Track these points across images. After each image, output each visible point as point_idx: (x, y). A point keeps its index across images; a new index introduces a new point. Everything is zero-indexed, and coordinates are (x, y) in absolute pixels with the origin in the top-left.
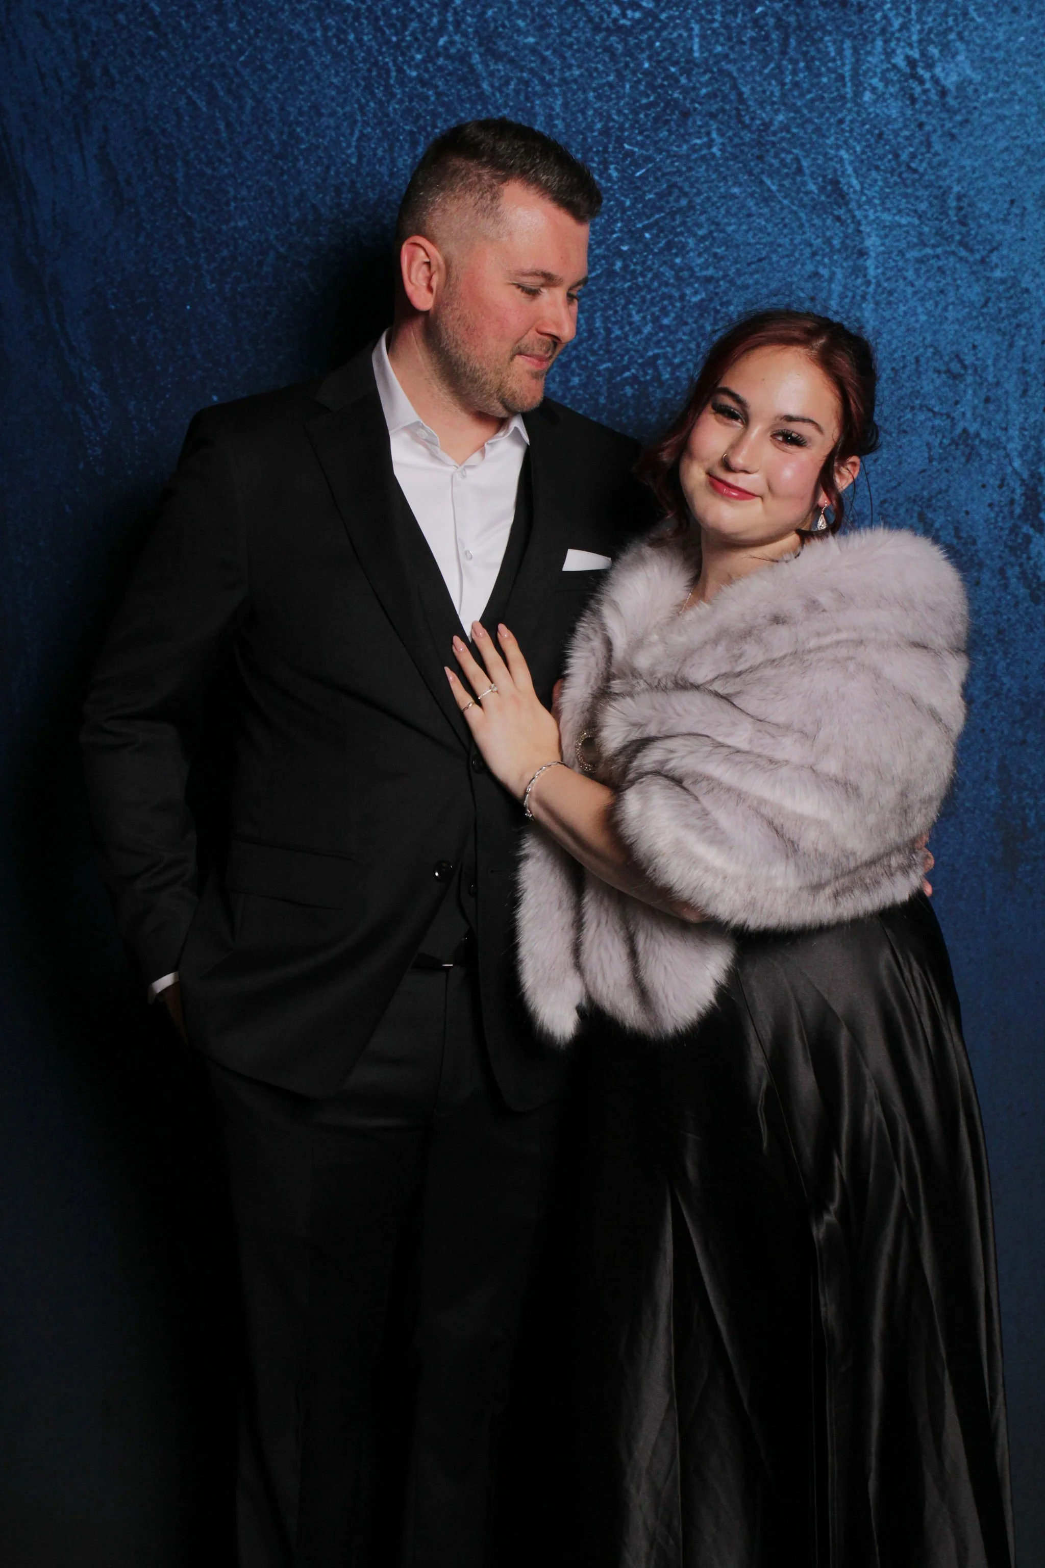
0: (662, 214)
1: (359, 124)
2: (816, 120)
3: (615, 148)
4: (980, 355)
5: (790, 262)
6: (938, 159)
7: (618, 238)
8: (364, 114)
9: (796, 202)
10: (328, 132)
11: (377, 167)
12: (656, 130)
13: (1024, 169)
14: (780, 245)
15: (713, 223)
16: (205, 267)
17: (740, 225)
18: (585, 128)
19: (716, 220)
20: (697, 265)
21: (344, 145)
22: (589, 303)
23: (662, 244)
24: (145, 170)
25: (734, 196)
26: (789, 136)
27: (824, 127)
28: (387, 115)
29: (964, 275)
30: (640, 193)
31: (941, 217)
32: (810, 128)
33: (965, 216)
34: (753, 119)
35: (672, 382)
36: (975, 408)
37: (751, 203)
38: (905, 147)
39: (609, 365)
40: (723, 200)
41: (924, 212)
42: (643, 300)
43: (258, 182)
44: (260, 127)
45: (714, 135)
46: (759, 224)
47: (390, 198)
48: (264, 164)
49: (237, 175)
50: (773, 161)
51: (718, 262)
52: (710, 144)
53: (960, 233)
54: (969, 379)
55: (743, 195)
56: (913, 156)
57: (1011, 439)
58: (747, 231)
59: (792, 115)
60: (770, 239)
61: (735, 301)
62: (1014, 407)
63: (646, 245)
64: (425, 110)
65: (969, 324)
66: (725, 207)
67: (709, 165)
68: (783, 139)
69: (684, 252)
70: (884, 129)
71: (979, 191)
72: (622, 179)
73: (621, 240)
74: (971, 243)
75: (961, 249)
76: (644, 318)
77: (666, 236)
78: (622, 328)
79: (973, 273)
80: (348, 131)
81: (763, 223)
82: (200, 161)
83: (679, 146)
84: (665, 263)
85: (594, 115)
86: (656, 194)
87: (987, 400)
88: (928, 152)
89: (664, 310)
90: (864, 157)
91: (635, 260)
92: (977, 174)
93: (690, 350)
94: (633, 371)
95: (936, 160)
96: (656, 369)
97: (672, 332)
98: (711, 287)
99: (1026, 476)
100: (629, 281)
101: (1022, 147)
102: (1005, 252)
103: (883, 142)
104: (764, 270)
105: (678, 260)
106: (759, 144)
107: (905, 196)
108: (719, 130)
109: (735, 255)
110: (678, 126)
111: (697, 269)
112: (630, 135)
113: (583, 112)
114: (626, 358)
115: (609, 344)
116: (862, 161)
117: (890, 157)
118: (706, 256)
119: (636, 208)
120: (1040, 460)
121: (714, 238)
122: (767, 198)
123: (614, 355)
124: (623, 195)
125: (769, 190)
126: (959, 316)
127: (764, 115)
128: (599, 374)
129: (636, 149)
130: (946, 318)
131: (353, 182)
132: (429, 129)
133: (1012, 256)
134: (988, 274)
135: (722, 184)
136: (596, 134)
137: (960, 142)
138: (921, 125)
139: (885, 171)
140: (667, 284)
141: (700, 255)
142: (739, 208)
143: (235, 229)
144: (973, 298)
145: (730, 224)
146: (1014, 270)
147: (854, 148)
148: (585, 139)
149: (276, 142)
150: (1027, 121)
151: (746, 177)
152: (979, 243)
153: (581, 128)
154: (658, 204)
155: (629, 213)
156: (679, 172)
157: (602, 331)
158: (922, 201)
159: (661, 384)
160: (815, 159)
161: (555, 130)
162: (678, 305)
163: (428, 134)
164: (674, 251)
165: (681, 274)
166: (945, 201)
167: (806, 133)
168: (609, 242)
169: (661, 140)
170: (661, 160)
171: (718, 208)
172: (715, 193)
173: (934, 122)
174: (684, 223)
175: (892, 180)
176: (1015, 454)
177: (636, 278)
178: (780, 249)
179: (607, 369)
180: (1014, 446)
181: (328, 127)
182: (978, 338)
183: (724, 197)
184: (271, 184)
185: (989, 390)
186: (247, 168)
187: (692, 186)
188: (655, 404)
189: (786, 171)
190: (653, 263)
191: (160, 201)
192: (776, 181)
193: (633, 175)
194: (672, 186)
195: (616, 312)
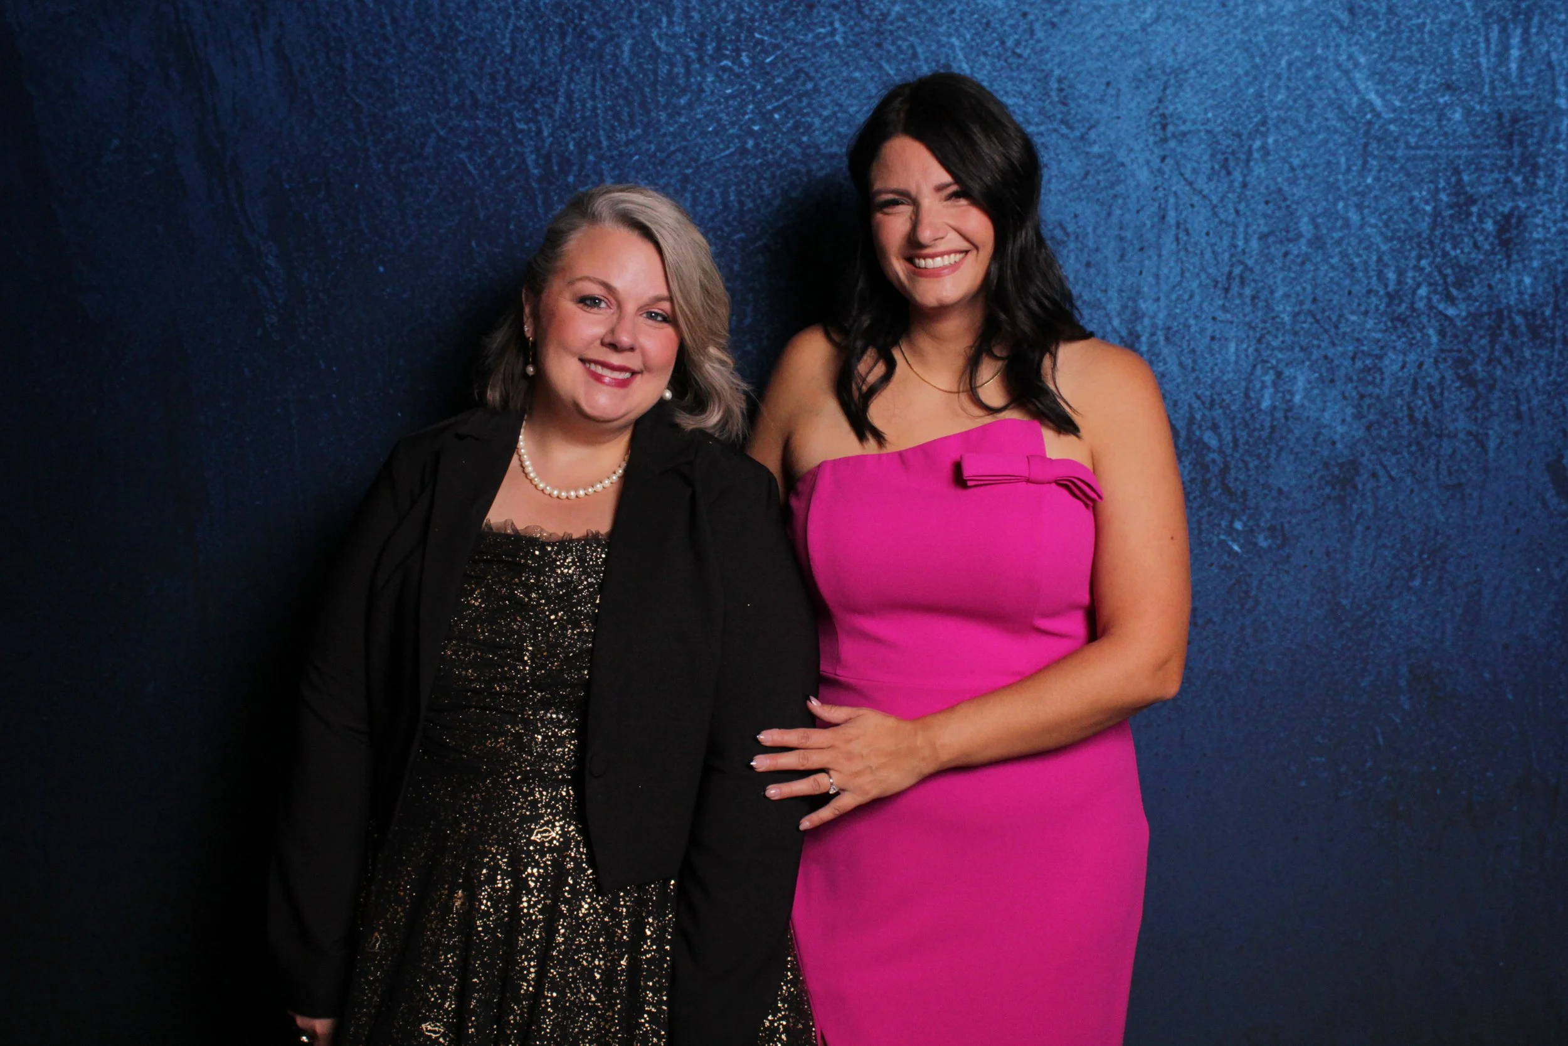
0: (790, 97)
1: (513, 18)
2: (930, 11)
3: (746, 37)
4: (1080, 224)
6: (1041, 45)
7: (750, 119)
8: (517, 9)
10: (484, 25)
11: (529, 56)
12: (784, 21)
13: (1117, 55)
15: (837, 104)
16: (372, 149)
18: (719, 20)
19: (839, 102)
20: (823, 143)
21: (499, 36)
23: (790, 124)
24: (317, 61)
25: (855, 80)
26: (904, 25)
27: (937, 17)
28: (538, 9)
29: (1066, 150)
30: (769, 77)
31: (1044, 98)
32: (924, 18)
33: (1065, 97)
34: (872, 10)
36: (1077, 271)
37: (870, 86)
38: (1010, 35)
39: (743, 235)
40: (845, 84)
41: (1029, 94)
42: (773, 176)
43: (420, 71)
44: (422, 21)
45: (837, 25)
48: (425, 55)
49: (401, 65)
50: (890, 48)
51: (842, 140)
52: (833, 32)
53: (1061, 112)
54: (1072, 245)
55: (864, 79)
56: (1018, 43)
57: (1110, 300)
59: (907, 6)
62: (1113, 270)
63: (776, 125)
64: (574, 5)
65: (1071, 195)
66: (847, 90)
67: (832, 52)
68: (899, 28)
69: (810, 131)
70: (991, 18)
71: (1078, 74)
72: (752, 65)
73: (752, 121)
74: (1071, 121)
75: (1063, 127)
76: (774, 192)
77: (794, 117)
78: (754, 201)
79: (1073, 148)
80: (502, 25)
82: (367, 52)
83: (805, 35)
84: (793, 141)
85: (727, 7)
86: (785, 79)
87: (1088, 265)
88: (1032, 38)
89: (792, 184)
90: (973, 43)
91: (765, 139)
92: (1076, 59)
94: (765, 240)
95: (1038, 47)
98: (835, 163)
99: (1124, 333)
100: (760, 158)
101: (1116, 34)
102: (1102, 129)
103: (990, 30)
105: (805, 139)
106: (878, 32)
107: (1011, 79)
108: (841, 20)
110: (804, 16)
111: (822, 146)
112: (759, 25)
113: (717, 5)
114: (758, 228)
116: (972, 47)
117: (997, 43)
118: (830, 134)
119: (766, 92)
120: (1137, 319)
121: (837, 118)
122: (886, 82)
123: (747, 226)
124: (754, 79)
125: (888, 75)
126: (1062, 188)
127: (882, 6)
128: (734, 244)
129: (766, 38)
130: (1050, 190)
131: (507, 70)
132: (576, 21)
133: (1108, 132)
134: (1088, 149)
135: (844, 69)
136: (728, 24)
137: (1060, 30)
138: (1025, 15)
139: (993, 56)
140: (794, 161)
141: (825, 134)
142: (860, 92)
143: (400, 114)
144: (1074, 171)
145: (852, 105)
146: (1110, 145)
147: (964, 36)
148: (719, 29)
149: (437, 35)
150: (1120, 10)
151: (866, 63)
152: (1079, 121)
153: (715, 19)
154: (786, 88)
155: (760, 96)
156: (805, 59)
157: (736, 204)
158: (1026, 84)
160: (929, 46)
161: (691, 21)
162: (805, 179)
163: (576, 26)
164: (801, 130)
165: (807, 151)
166: (1047, 83)
167: (920, 21)
168: (741, 123)
169: (788, 29)
170: (788, 48)
171: (841, 91)
172: (837, 77)
173: (1036, 11)
174: (809, 105)
175: (998, 65)
176: (1114, 313)
177: (766, 155)
179: (740, 239)
180: (1114, 307)
181: (484, 21)
182: (1079, 208)
183: (846, 81)
184: (432, 72)
185: (1089, 255)
186: (410, 58)
187: (817, 71)
189: (902, 56)
190: (782, 142)
191: (331, 89)
192: (893, 66)
193: (763, 61)
194: (799, 71)
195: (748, 186)
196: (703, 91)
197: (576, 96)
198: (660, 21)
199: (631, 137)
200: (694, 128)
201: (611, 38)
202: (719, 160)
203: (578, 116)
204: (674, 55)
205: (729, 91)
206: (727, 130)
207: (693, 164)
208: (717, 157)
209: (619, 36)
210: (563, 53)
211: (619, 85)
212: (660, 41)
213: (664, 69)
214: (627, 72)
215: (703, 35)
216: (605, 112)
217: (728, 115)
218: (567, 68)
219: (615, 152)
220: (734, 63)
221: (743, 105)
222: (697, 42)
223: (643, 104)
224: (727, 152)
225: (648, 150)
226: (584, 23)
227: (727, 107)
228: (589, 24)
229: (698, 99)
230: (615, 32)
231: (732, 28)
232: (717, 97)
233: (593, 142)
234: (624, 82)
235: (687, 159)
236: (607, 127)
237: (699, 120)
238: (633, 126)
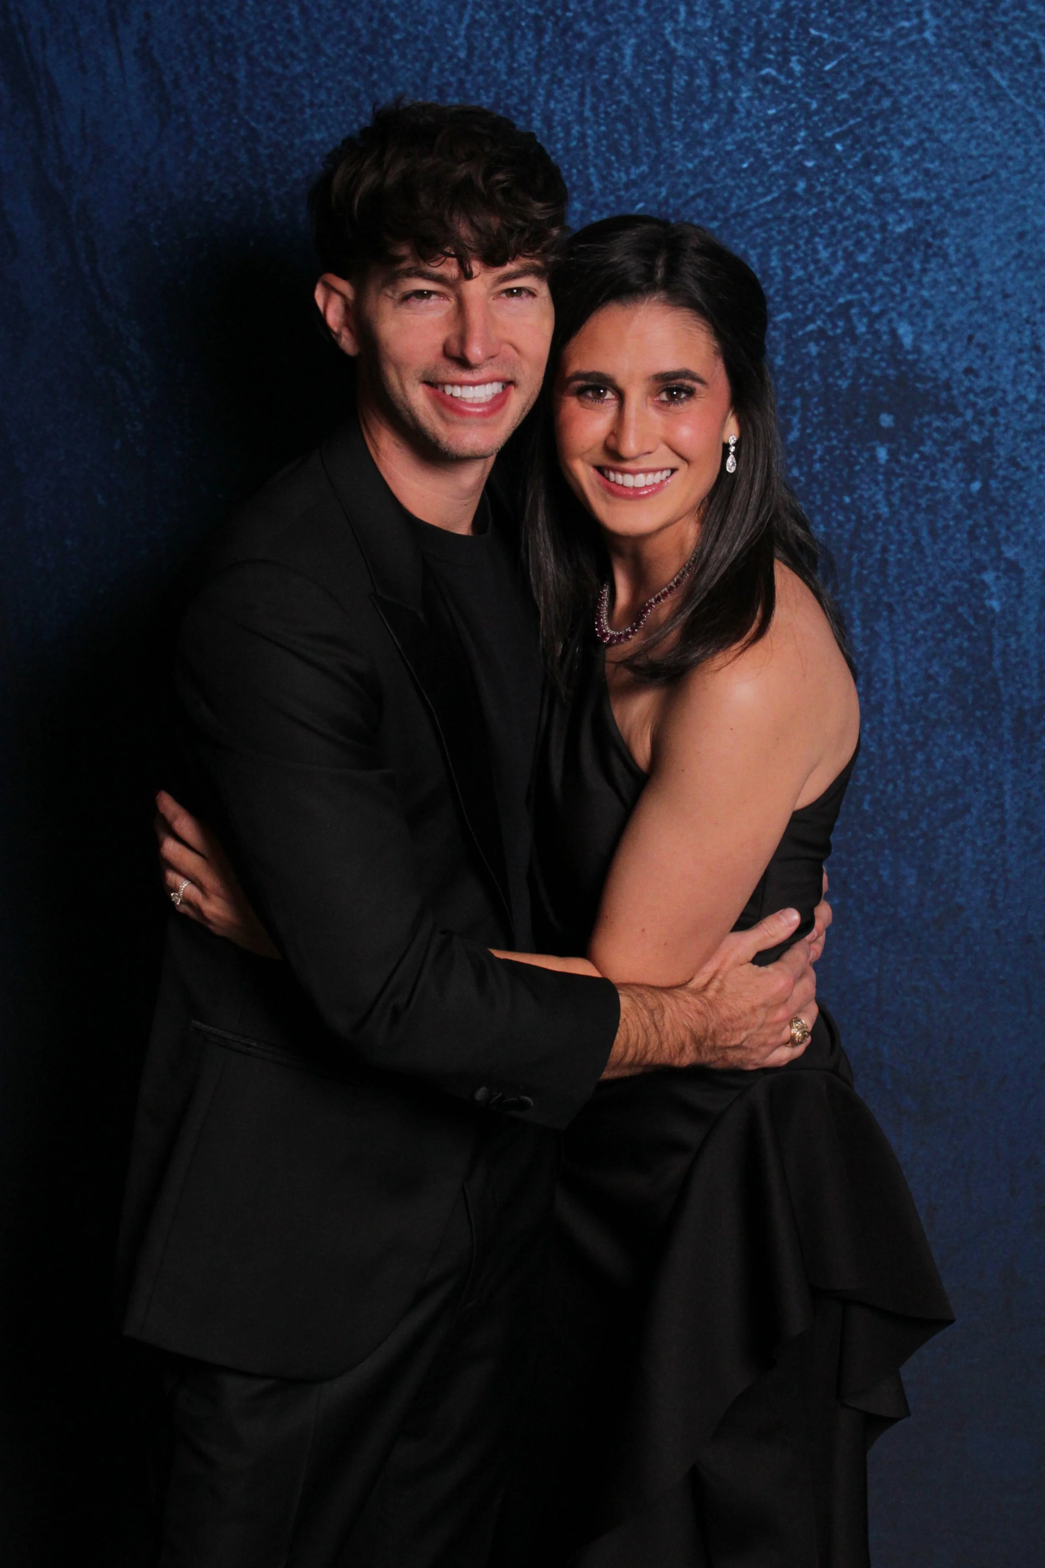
0: (859, 120)
1: (469, 7)
3: (798, 33)
5: (1023, 179)
7: (801, 151)
9: (1033, 102)
10: (430, 17)
11: (492, 62)
12: (851, 10)
14: (1010, 158)
15: (925, 130)
17: (960, 131)
18: (759, 9)
19: (928, 126)
20: (904, 185)
21: (450, 34)
22: (764, 235)
23: (857, 158)
24: (197, 68)
25: (951, 95)
26: (1024, 15)
30: (830, 91)
35: (869, 337)
37: (973, 103)
39: (788, 315)
40: (937, 100)
42: (833, 231)
43: (340, 82)
44: (344, 11)
45: (927, 16)
46: (984, 130)
47: (509, 102)
48: (348, 60)
49: (314, 74)
50: (1004, 48)
51: (931, 181)
52: (921, 27)
55: (964, 94)
58: (968, 141)
60: (998, 150)
61: (952, 231)
63: (838, 160)
66: (940, 108)
67: (919, 55)
68: (1016, 19)
69: (886, 168)
72: (806, 74)
73: (805, 154)
76: (834, 254)
77: (863, 148)
78: (805, 267)
80: (455, 17)
81: (990, 129)
82: (267, 56)
83: (882, 31)
84: (861, 182)
86: (851, 93)
89: (858, 243)
91: (822, 180)
93: (893, 296)
94: (819, 323)
96: (849, 320)
97: (869, 273)
98: (921, 213)
100: (815, 206)
104: (990, 190)
105: (878, 179)
106: (986, 26)
108: (933, 9)
109: (953, 171)
111: (902, 190)
112: (816, 17)
114: (810, 306)
115: (790, 289)
118: (914, 173)
119: (824, 112)
121: (925, 150)
122: (996, 97)
123: (795, 302)
124: (808, 95)
125: (999, 87)
129: (825, 36)
131: (461, 82)
132: (559, 12)
135: (935, 79)
136: (773, 16)
140: (863, 210)
141: (906, 172)
142: (958, 111)
143: (312, 143)
145: (945, 131)
148: (759, 23)
149: (364, 32)
151: (967, 70)
153: (754, 9)
154: (853, 107)
155: (816, 118)
156: (881, 65)
157: (779, 271)
159: (855, 339)
161: (720, 11)
162: (878, 236)
163: (558, 19)
164: (873, 167)
165: (882, 196)
168: (789, 157)
169: (857, 22)
170: (858, 49)
171: (930, 110)
172: (926, 90)
174: (886, 131)
177: (824, 203)
178: (1011, 164)
179: (786, 321)
181: (429, 12)
183: (939, 96)
184: (356, 85)
186: (327, 65)
187: (897, 82)
188: (846, 365)
189: (1019, 60)
190: (847, 183)
191: (216, 107)
192: (1006, 74)
193: (820, 69)
194: (871, 82)
195: (797, 247)
196: (736, 111)
197: (557, 118)
198: (676, 11)
199: (633, 177)
200: (722, 164)
201: (608, 35)
202: (756, 209)
203: (559, 146)
204: (696, 59)
205: (771, 112)
206: (769, 167)
207: (720, 215)
208: (754, 205)
209: (618, 33)
210: (540, 57)
211: (618, 103)
212: (676, 40)
213: (680, 81)
214: (629, 85)
215: (736, 32)
216: (598, 140)
217: (770, 144)
218: (545, 78)
219: (612, 198)
220: (779, 70)
221: (792, 130)
222: (727, 40)
223: (651, 131)
224: (769, 198)
225: (656, 195)
226: (569, 14)
227: (769, 135)
228: (576, 18)
229: (728, 122)
230: (612, 28)
231: (780, 20)
232: (756, 120)
233: (581, 183)
234: (625, 98)
235: (711, 209)
236: (600, 162)
237: (729, 153)
238: (637, 162)
